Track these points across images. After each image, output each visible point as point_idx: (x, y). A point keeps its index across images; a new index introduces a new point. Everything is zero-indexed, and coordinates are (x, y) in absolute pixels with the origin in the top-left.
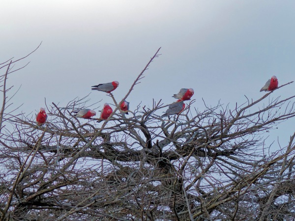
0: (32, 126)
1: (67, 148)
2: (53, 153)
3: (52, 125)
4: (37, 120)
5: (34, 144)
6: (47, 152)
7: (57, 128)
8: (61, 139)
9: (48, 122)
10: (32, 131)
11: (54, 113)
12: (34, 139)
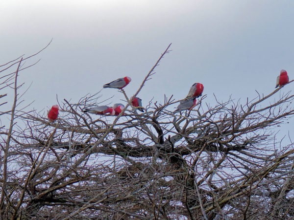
0: (44, 122)
1: (80, 144)
2: (65, 150)
3: (64, 121)
4: (49, 117)
5: (46, 140)
6: (59, 148)
7: (69, 124)
8: (73, 135)
9: (60, 119)
10: (44, 128)
11: (65, 110)
12: (46, 136)
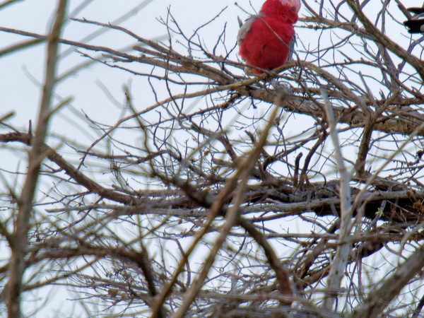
0: (222, 80)
1: (402, 194)
2: (329, 220)
3: (324, 76)
4: (244, 52)
5: (231, 174)
6: (298, 212)
7: (336, 88)
8: (365, 149)
9: (300, 64)
11: (330, 18)
12: (230, 150)
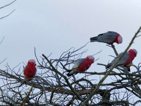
0: (19, 80)
3: (43, 80)
4: (25, 74)
7: (45, 82)
8: (52, 97)
9: (37, 77)
10: (20, 86)
11: (44, 66)
12: (21, 96)
